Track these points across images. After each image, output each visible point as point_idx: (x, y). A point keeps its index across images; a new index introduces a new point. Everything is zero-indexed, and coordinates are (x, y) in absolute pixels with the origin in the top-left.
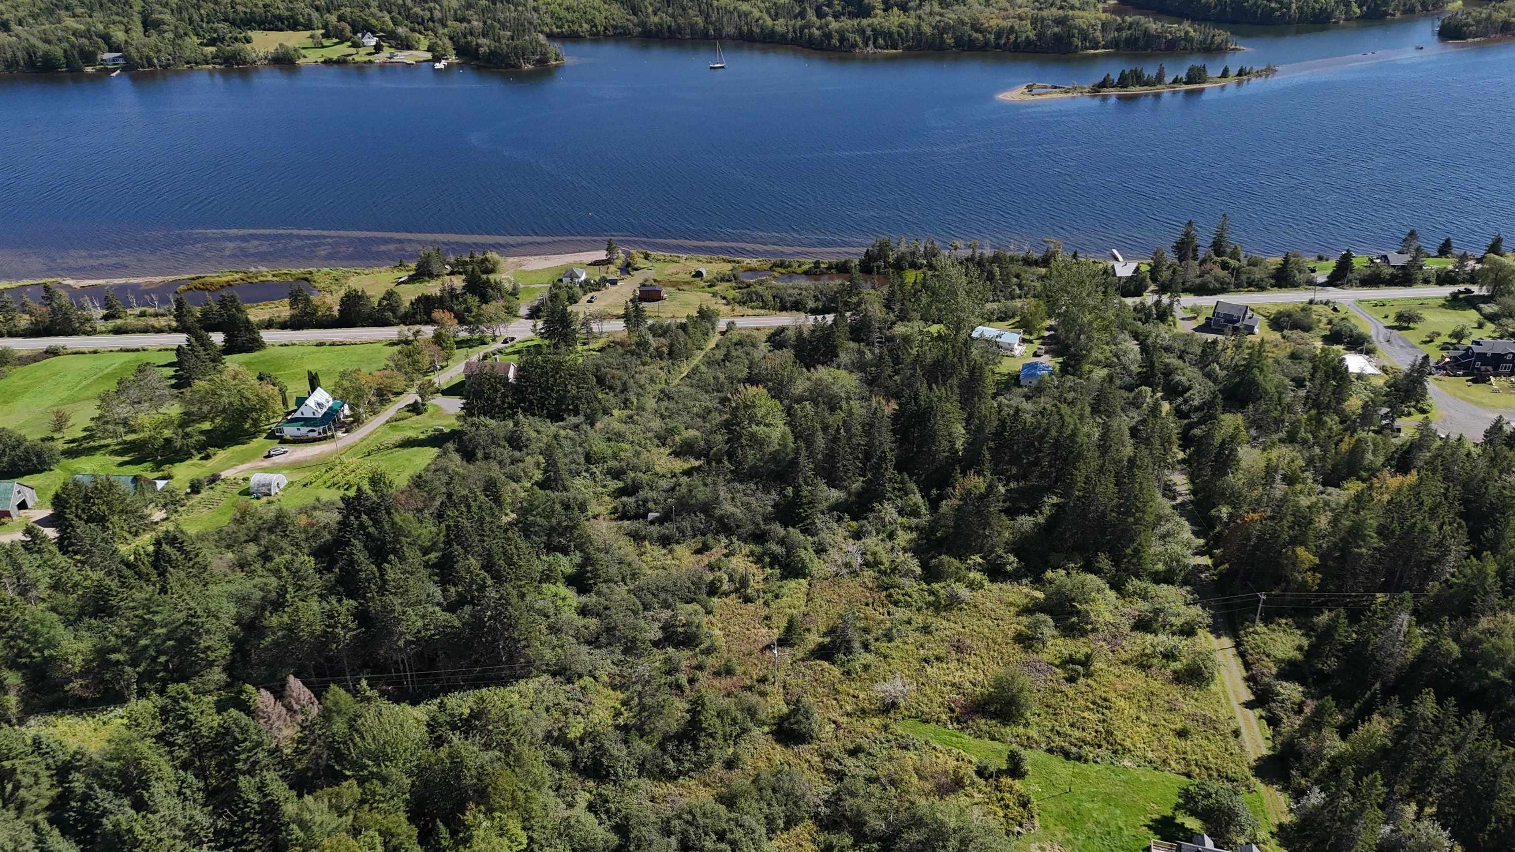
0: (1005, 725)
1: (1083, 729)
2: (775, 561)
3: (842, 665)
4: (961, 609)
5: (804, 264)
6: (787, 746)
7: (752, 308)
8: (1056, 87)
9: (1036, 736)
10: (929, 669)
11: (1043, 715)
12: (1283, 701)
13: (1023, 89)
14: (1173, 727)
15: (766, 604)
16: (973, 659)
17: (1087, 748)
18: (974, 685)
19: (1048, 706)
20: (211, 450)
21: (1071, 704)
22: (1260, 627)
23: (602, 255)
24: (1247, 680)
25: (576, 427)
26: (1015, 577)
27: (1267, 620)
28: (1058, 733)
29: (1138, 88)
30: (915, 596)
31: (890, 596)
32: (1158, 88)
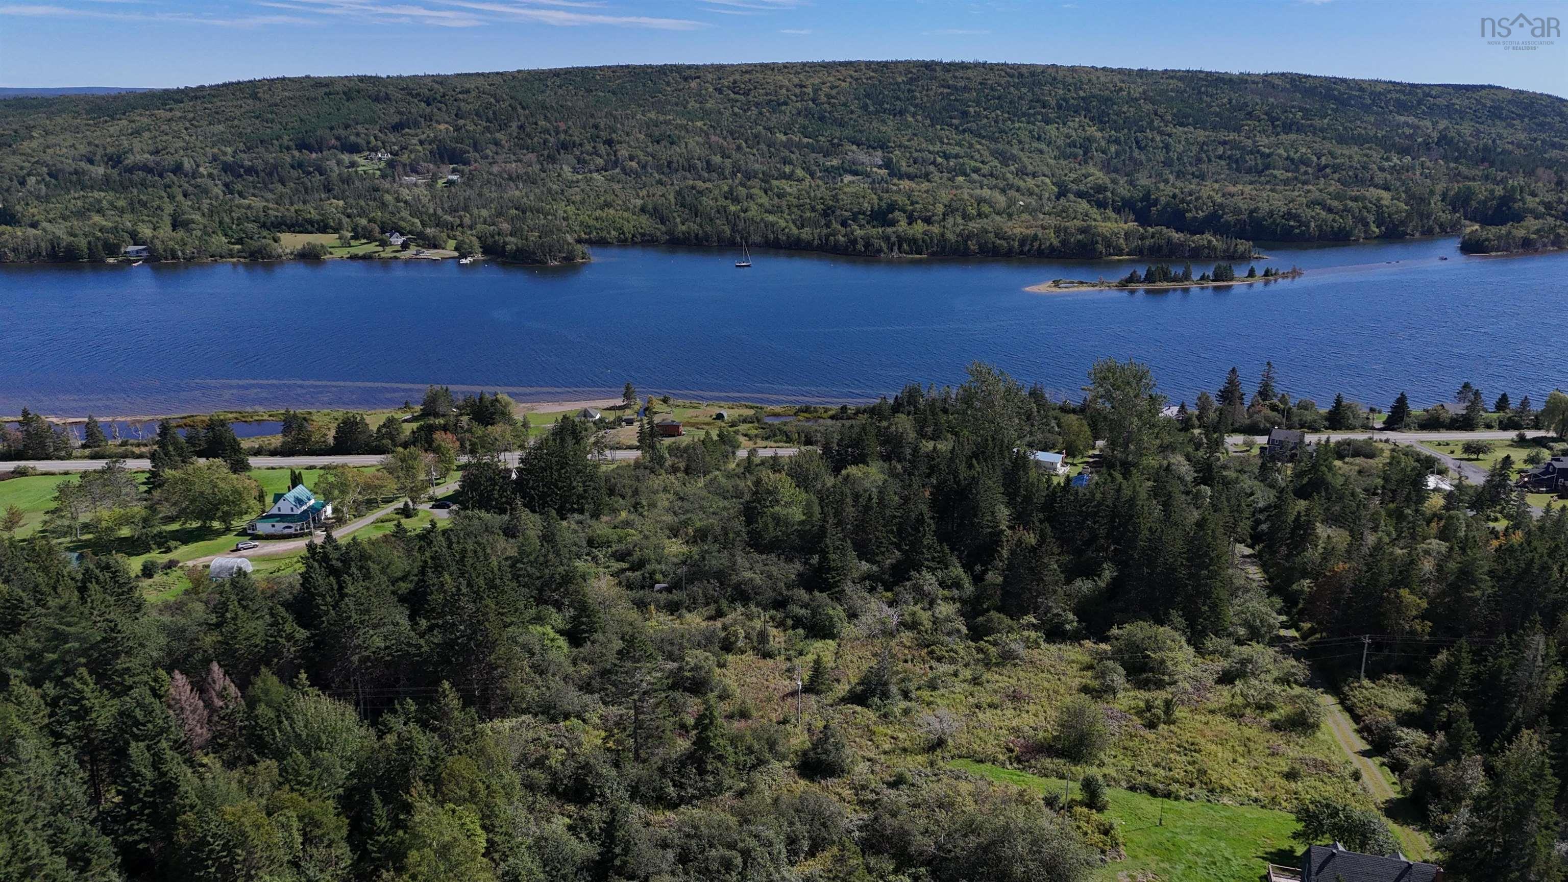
0: (1075, 765)
1: (1170, 770)
2: (798, 622)
3: (878, 709)
4: (1015, 665)
5: (831, 410)
6: (812, 780)
7: (776, 442)
8: (1082, 283)
9: (1114, 774)
10: (981, 715)
11: (1120, 757)
12: (1406, 746)
13: (1050, 283)
14: (1278, 769)
15: (789, 659)
16: (1032, 708)
17: (1177, 786)
18: (1035, 729)
19: (1125, 748)
20: (172, 544)
21: (1152, 746)
22: (1366, 682)
23: (619, 402)
24: (1359, 731)
25: (580, 522)
26: (1075, 638)
27: (1373, 676)
28: (1140, 772)
29: (1165, 283)
30: (962, 653)
31: (931, 653)
32: (1186, 284)
